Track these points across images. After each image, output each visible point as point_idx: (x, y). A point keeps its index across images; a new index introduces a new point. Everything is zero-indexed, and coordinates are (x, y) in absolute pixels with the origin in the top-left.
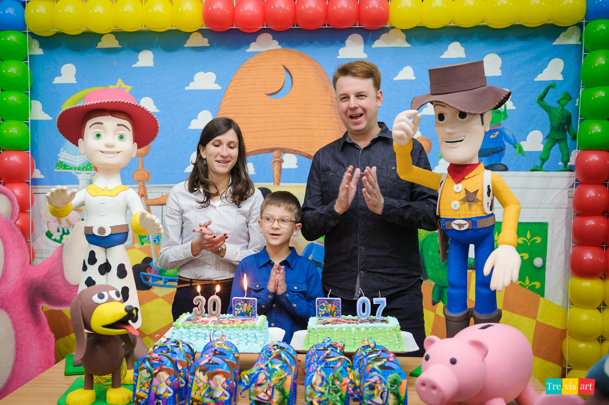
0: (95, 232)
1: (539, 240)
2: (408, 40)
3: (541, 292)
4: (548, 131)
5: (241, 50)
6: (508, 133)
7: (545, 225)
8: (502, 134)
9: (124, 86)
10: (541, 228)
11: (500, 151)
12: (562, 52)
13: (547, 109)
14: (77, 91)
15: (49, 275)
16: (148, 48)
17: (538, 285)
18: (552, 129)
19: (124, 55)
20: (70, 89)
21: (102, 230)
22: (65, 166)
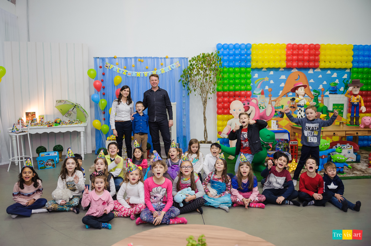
0: (301, 105)
1: (342, 107)
2: (321, 70)
3: (342, 116)
4: (344, 87)
5: (290, 72)
6: (338, 87)
7: (343, 104)
8: (337, 88)
9: (267, 78)
10: (343, 105)
11: (336, 91)
12: (347, 73)
13: (344, 83)
14: (258, 79)
15: (263, 115)
16: (272, 71)
17: (342, 115)
18: (345, 87)
19: (268, 72)
20: (257, 79)
21: (302, 105)
22: (255, 94)
